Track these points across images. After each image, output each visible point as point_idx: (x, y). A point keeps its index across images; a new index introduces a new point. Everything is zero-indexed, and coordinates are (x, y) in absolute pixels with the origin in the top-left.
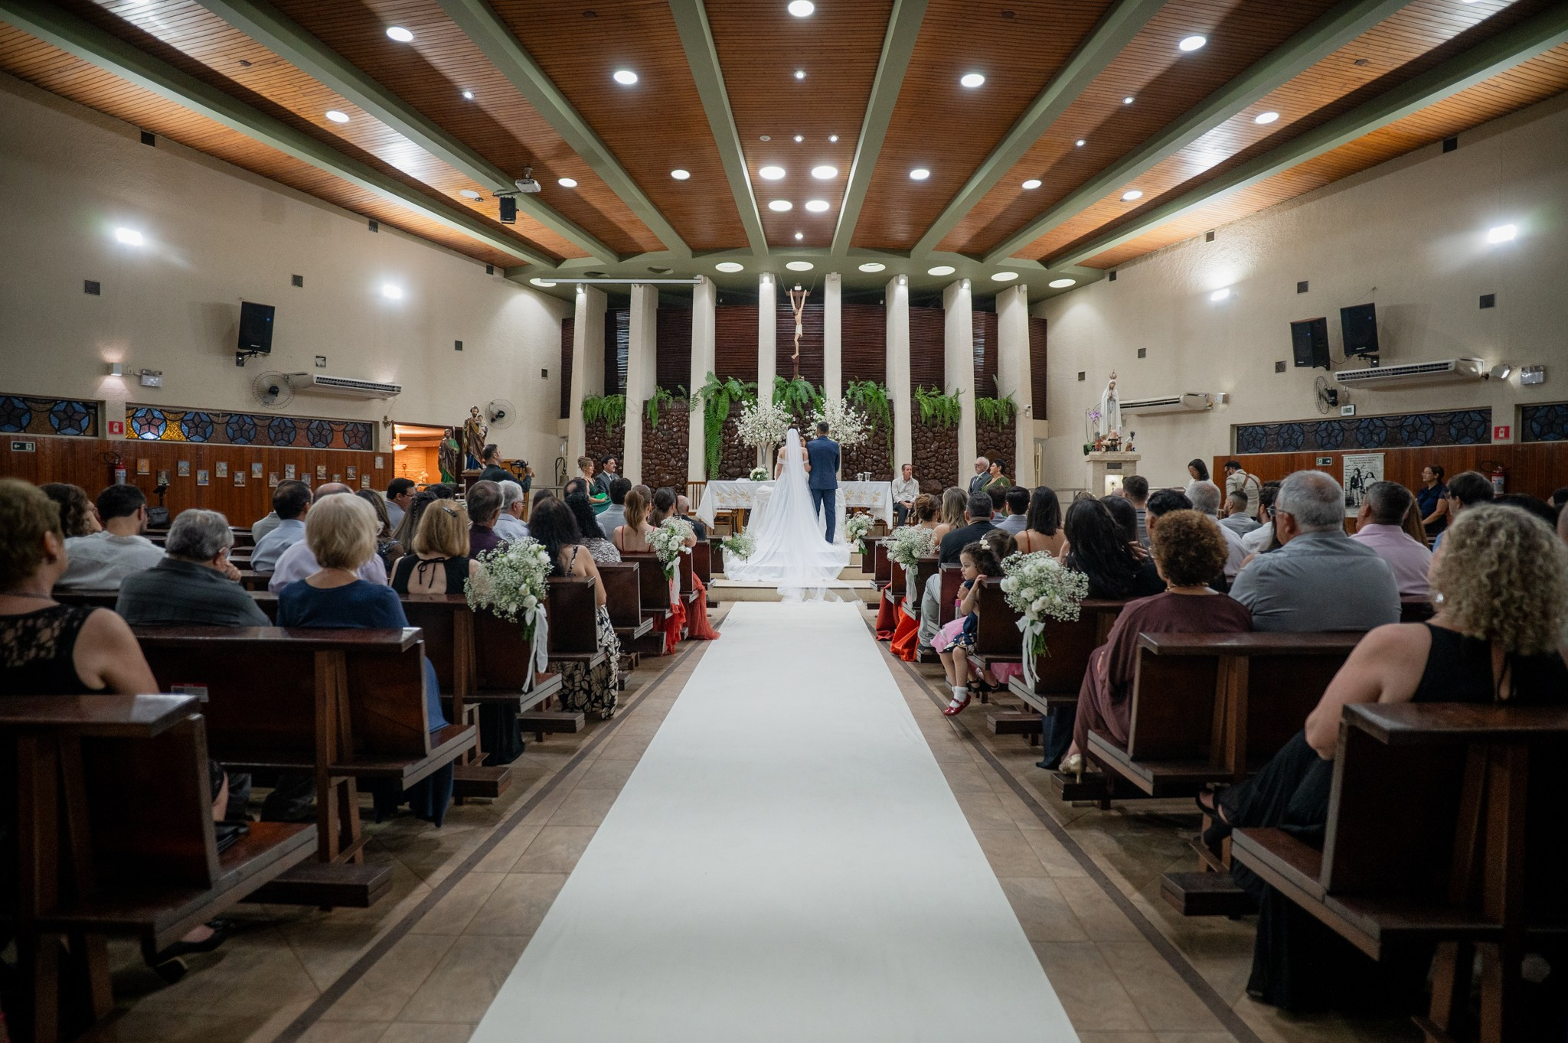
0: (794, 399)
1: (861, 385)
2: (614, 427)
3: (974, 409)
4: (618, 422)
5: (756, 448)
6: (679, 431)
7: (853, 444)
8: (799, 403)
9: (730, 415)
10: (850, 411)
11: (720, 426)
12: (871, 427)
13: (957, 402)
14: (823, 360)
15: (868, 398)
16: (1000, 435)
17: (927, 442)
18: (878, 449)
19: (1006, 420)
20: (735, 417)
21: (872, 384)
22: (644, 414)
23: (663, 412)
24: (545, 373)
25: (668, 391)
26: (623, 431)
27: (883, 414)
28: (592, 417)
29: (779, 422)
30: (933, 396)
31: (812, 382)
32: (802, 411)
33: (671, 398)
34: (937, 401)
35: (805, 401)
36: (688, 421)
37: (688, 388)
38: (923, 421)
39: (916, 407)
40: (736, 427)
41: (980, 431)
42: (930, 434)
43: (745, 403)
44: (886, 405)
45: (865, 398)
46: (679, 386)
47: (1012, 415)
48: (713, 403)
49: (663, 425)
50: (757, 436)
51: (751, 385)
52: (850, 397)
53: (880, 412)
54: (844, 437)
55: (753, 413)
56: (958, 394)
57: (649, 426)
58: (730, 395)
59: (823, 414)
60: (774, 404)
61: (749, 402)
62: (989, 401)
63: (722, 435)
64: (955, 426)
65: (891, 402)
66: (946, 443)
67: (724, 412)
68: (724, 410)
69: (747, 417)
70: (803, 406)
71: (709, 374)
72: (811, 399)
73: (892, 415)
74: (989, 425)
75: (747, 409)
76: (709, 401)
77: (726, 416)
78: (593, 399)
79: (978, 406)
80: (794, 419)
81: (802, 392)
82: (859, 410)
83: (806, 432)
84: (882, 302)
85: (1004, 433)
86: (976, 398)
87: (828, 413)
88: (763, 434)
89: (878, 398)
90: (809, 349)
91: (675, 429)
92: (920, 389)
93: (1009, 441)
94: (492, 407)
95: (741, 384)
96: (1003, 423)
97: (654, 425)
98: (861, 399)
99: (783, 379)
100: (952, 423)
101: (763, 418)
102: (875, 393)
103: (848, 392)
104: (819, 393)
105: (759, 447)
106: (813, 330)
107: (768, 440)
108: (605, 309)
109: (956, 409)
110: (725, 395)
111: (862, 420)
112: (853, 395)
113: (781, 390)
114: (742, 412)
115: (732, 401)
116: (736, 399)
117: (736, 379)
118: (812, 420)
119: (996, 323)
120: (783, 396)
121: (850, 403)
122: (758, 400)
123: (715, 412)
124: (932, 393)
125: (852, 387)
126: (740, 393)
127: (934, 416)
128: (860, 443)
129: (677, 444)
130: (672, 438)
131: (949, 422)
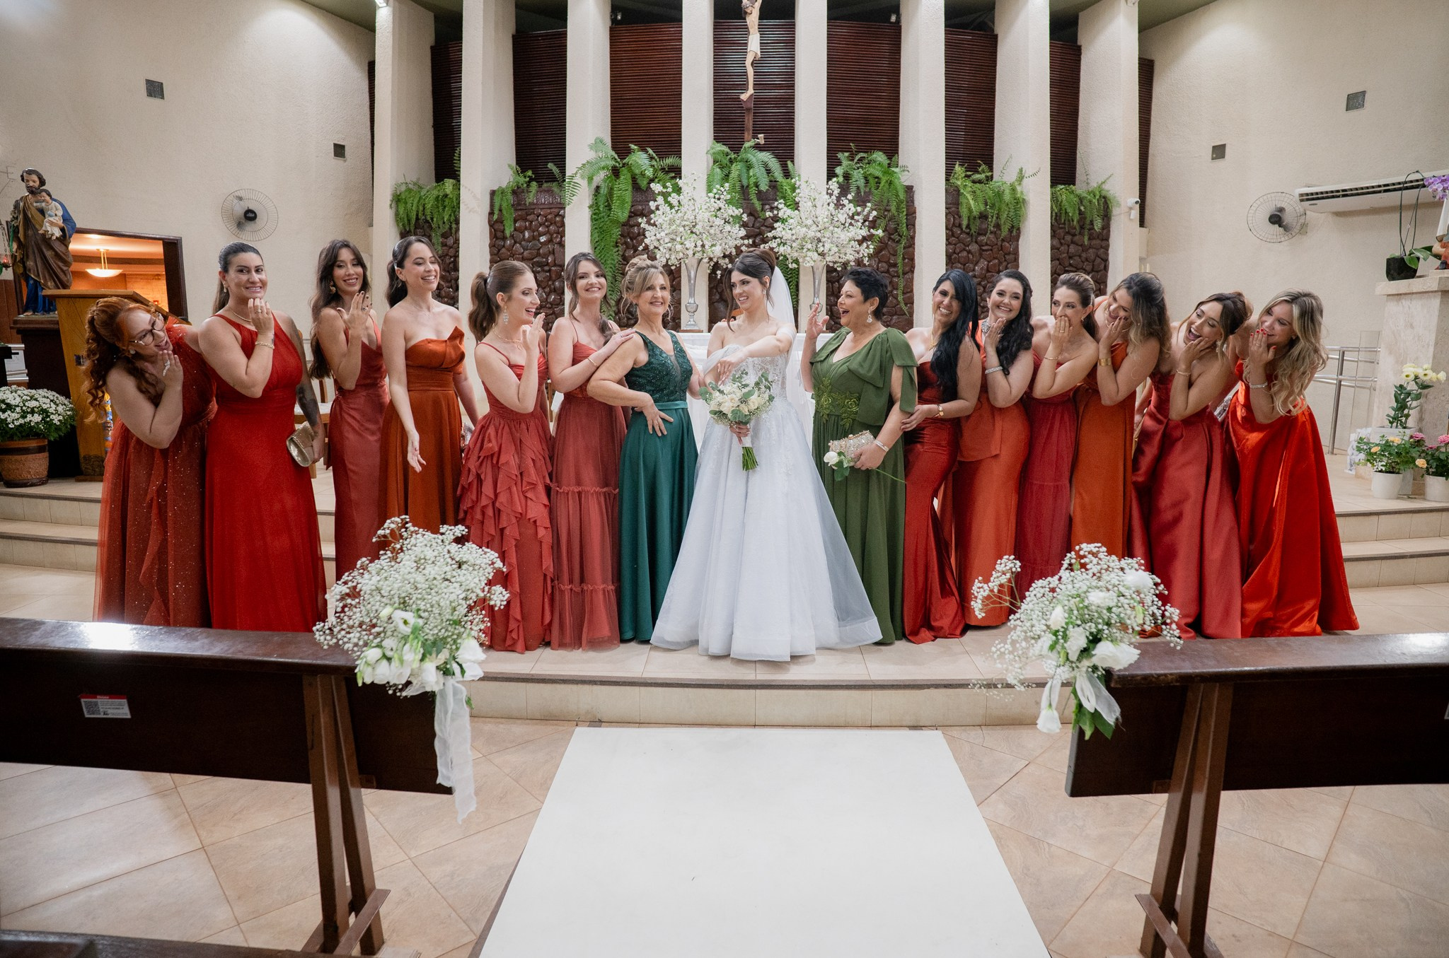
0: (745, 183)
1: (861, 160)
2: (445, 236)
3: (1049, 204)
4: (451, 228)
5: (679, 269)
6: (550, 241)
7: (848, 262)
8: (753, 190)
9: (634, 214)
10: (846, 202)
11: (616, 232)
12: (880, 233)
13: (1022, 193)
14: (793, 120)
15: (872, 181)
16: (1085, 249)
17: (969, 261)
18: (888, 272)
19: (1098, 225)
20: (642, 215)
21: (879, 156)
22: (491, 213)
23: (523, 210)
24: (339, 150)
25: (530, 173)
26: (457, 241)
27: (898, 209)
28: (409, 221)
29: (719, 222)
30: (980, 182)
31: (777, 156)
32: (758, 205)
33: (534, 184)
34: (988, 190)
35: (764, 187)
36: (563, 225)
37: (562, 167)
38: (965, 223)
39: (953, 199)
40: (643, 234)
41: (1056, 242)
42: (974, 247)
43: (657, 187)
44: (902, 196)
45: (867, 181)
46: (550, 165)
47: (1106, 216)
48: (604, 191)
49: (523, 232)
50: (679, 247)
51: (670, 161)
52: (841, 179)
53: (893, 209)
54: (835, 249)
55: (672, 207)
56: (1021, 178)
57: (499, 234)
58: (634, 179)
59: (796, 206)
60: (710, 190)
61: (665, 187)
62: (1072, 192)
63: (621, 248)
64: (1015, 233)
65: (909, 190)
66: (1000, 263)
67: (622, 208)
68: (623, 202)
69: (662, 215)
70: (760, 195)
71: (600, 141)
72: (774, 184)
73: (911, 214)
74: (1068, 233)
75: (660, 199)
76: (598, 188)
77: (626, 214)
78: (409, 190)
79: (1055, 199)
80: (745, 218)
81: (758, 173)
82: (860, 201)
83: (765, 241)
84: (893, 18)
85: (1090, 247)
86: (1052, 186)
87: (805, 205)
88: (689, 244)
89: (890, 183)
90: (768, 101)
91: (543, 239)
92: (958, 168)
93: (1098, 260)
94: (236, 201)
95: (652, 158)
96: (1093, 229)
97: (508, 233)
98: (861, 183)
99: (725, 149)
100: (1010, 231)
101: (690, 216)
102: (885, 173)
103: (839, 170)
104: (787, 174)
105: (683, 265)
106: (775, 66)
107: (698, 255)
108: (429, 39)
109: (1019, 204)
110: (625, 176)
111: (865, 221)
112: (847, 177)
113: (722, 168)
114: (652, 205)
115: (636, 187)
116: (643, 183)
117: (643, 150)
118: (776, 219)
119: (1080, 60)
120: (726, 177)
121: (844, 190)
122: (680, 182)
123: (609, 207)
124: (977, 176)
125: (845, 163)
126: (650, 173)
127: (983, 216)
128: (859, 262)
129: (548, 264)
130: (538, 255)
131: (1008, 226)
